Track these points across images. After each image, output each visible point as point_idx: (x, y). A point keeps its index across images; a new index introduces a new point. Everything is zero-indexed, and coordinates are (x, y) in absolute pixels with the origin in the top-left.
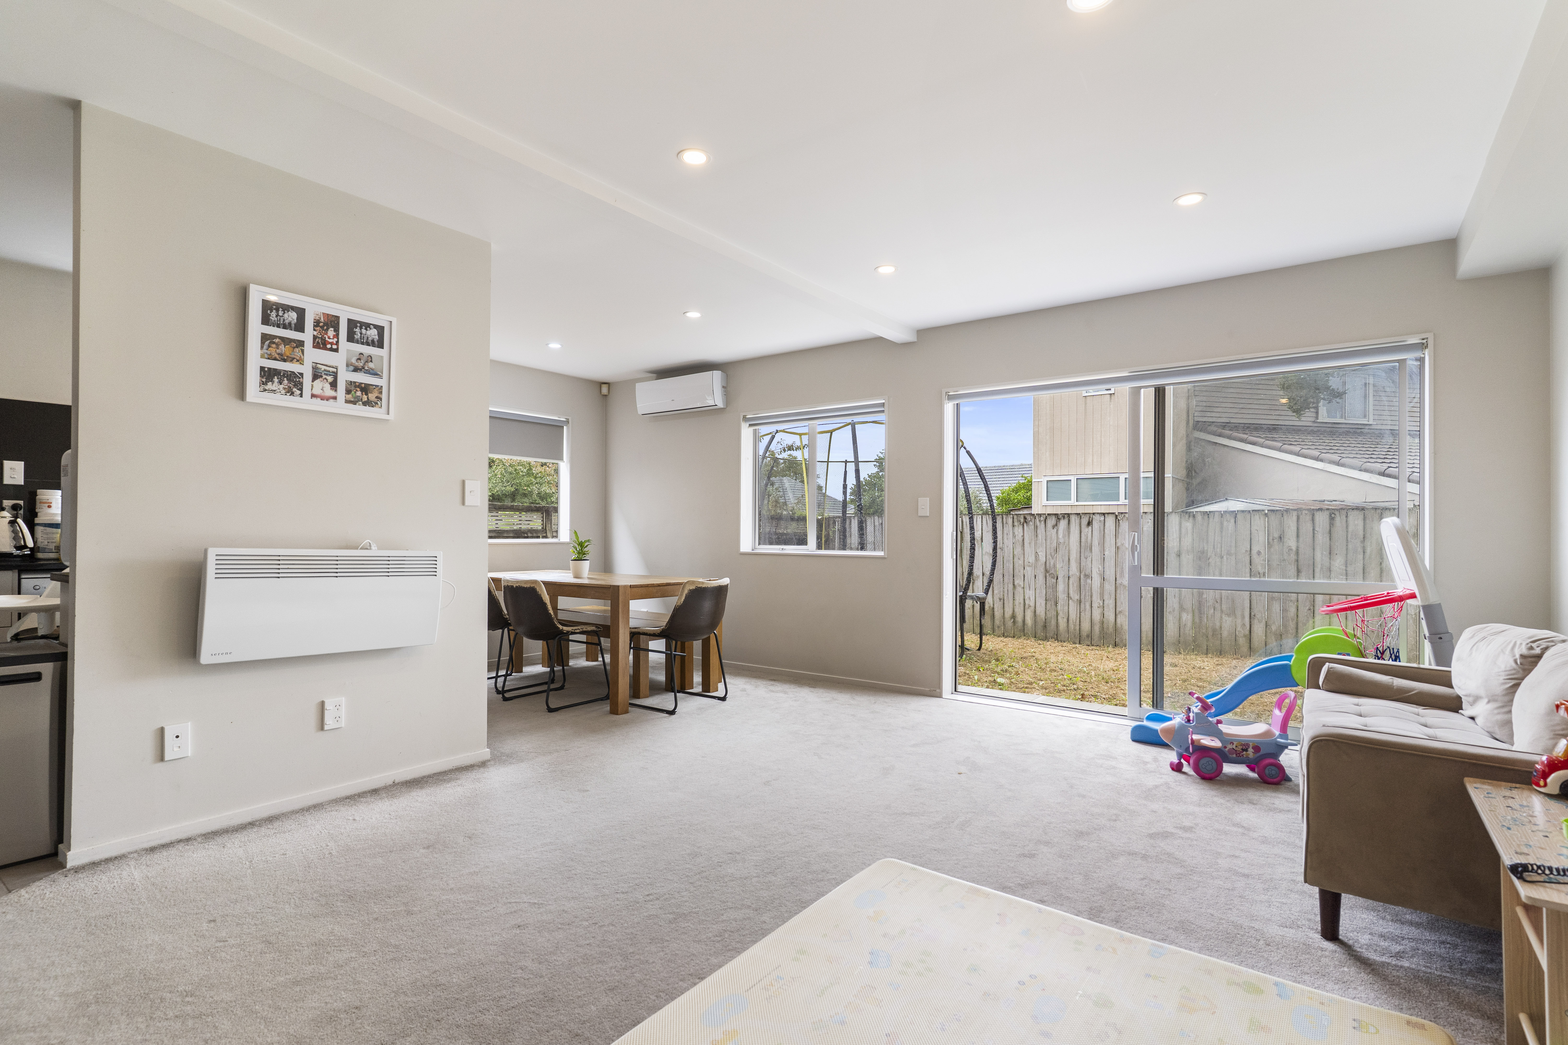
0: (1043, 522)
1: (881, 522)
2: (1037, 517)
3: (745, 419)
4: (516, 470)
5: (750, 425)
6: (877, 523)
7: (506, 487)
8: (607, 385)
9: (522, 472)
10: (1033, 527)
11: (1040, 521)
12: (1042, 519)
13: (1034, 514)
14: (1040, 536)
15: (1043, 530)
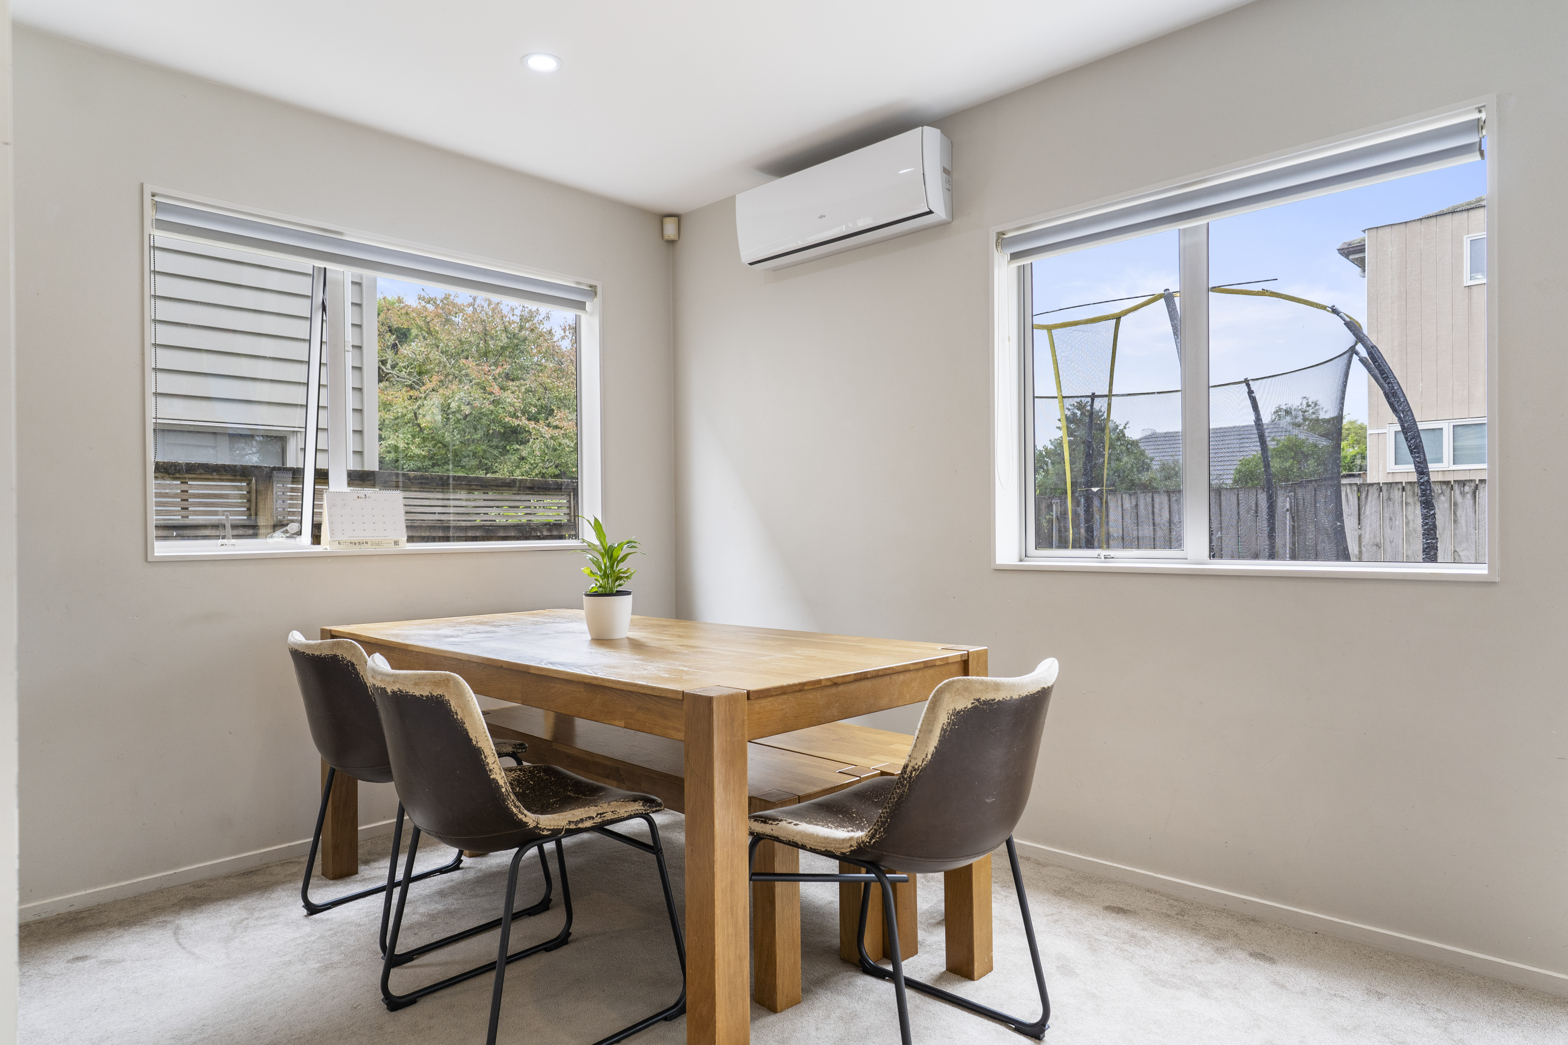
0: (1469, 496)
1: (1134, 503)
2: (1456, 487)
3: (1001, 240)
4: (560, 444)
5: (1015, 256)
6: (1127, 505)
7: (547, 468)
8: (675, 219)
9: (568, 446)
10: (1447, 505)
11: (1463, 494)
12: (1467, 489)
13: (1449, 482)
14: (1462, 521)
15: (1470, 511)
